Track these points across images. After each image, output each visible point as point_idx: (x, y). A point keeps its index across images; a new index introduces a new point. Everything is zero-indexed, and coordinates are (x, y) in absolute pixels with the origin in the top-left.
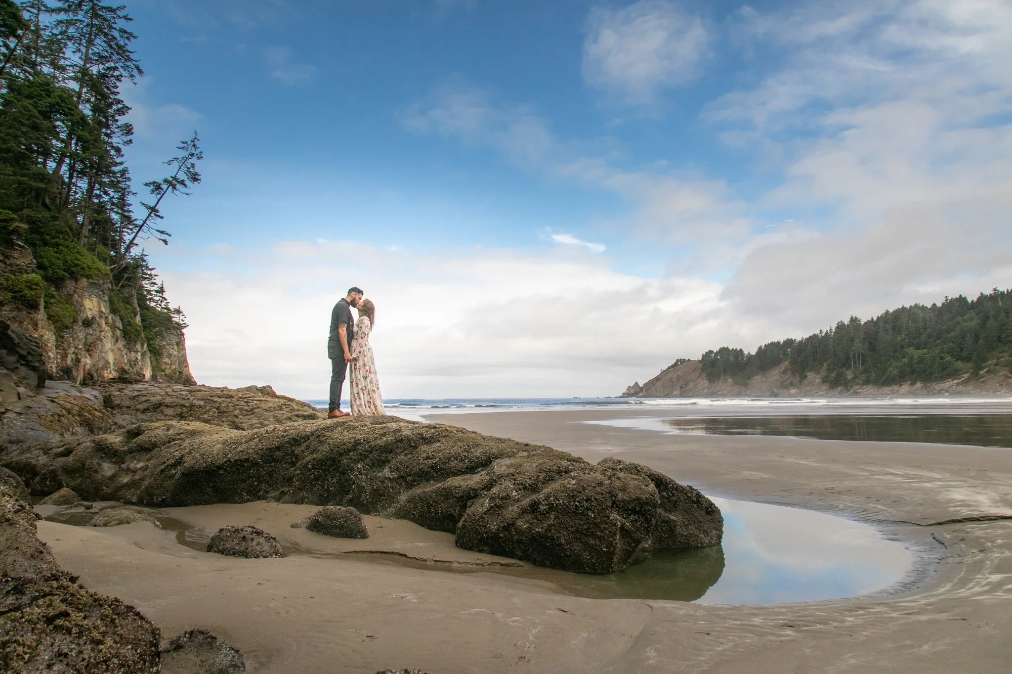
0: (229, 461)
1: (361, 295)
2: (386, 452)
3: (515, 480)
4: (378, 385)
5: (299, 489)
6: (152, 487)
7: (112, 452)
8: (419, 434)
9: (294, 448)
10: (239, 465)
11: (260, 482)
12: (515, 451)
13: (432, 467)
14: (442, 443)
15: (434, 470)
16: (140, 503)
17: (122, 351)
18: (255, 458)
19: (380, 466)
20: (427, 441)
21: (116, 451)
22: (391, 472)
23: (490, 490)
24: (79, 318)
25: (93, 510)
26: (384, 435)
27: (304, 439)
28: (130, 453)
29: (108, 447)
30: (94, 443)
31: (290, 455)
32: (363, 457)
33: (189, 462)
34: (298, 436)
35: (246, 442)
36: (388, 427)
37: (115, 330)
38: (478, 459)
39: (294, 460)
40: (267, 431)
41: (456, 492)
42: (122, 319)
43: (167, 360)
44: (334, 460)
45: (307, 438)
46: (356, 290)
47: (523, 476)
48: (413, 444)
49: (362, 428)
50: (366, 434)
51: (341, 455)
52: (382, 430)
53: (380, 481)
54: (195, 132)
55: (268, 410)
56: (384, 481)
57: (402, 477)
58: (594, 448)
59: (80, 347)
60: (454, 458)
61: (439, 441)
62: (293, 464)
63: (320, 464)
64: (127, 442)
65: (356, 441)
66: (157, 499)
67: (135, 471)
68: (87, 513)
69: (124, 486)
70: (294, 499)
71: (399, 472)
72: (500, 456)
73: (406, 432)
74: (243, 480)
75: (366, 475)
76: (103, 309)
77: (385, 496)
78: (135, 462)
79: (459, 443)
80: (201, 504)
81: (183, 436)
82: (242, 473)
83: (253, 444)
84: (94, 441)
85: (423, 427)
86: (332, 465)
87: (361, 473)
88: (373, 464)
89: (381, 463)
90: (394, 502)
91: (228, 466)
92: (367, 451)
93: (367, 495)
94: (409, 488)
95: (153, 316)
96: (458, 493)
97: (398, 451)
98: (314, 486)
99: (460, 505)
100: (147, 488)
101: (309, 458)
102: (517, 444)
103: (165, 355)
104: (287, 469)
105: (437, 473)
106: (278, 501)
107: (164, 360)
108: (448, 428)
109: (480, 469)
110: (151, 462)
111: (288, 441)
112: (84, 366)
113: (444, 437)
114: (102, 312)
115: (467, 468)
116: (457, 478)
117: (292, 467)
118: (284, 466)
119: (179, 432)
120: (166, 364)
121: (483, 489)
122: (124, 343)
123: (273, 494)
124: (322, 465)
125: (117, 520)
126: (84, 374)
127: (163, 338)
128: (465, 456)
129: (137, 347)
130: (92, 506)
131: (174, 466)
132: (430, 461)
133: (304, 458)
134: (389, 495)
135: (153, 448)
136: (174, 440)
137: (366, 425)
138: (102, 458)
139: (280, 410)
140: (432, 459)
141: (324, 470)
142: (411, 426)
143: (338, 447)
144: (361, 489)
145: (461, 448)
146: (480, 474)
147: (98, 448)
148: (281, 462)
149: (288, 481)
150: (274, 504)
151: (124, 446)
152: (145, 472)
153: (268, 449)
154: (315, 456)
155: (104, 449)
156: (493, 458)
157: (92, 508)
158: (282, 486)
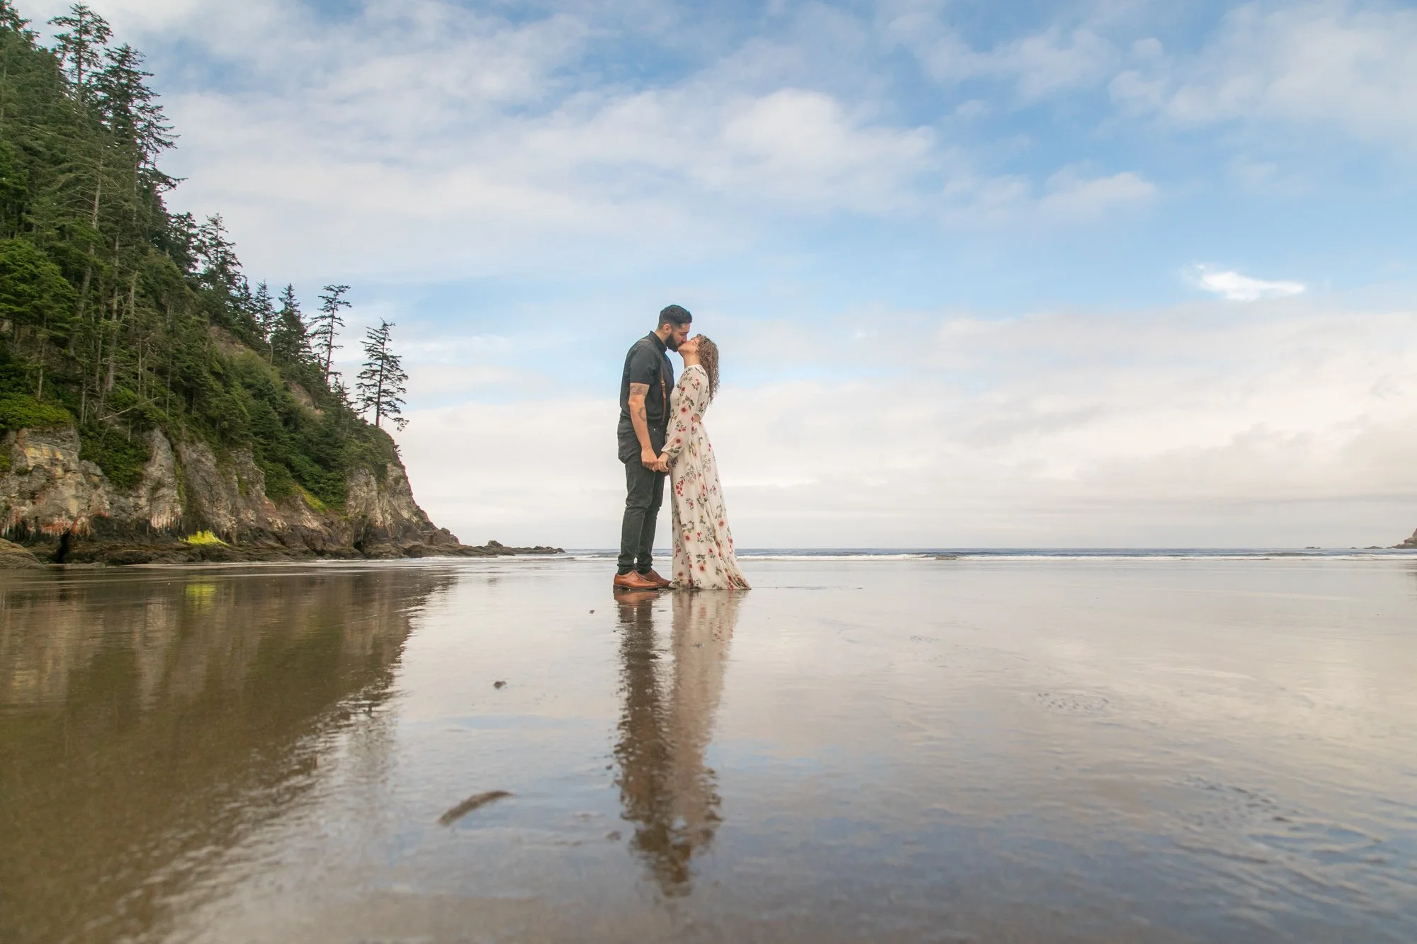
17: (102, 497)
24: (13, 467)
37: (88, 477)
42: (101, 465)
59: (13, 495)
76: (61, 457)
112: (18, 513)
114: (57, 460)
122: (110, 489)
126: (17, 521)
129: (140, 492)
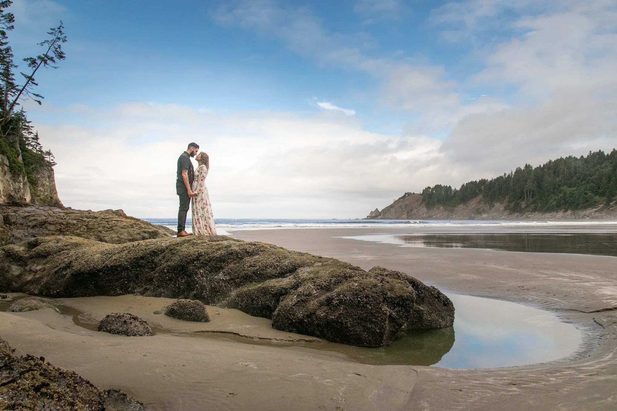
0: (107, 266)
1: (197, 148)
2: (221, 262)
3: (314, 282)
4: (212, 214)
5: (158, 286)
6: (49, 283)
7: (17, 257)
8: (244, 249)
9: (153, 258)
10: (114, 269)
11: (129, 281)
12: (313, 262)
13: (254, 273)
14: (261, 256)
15: (255, 274)
16: (41, 294)
17: (9, 181)
18: (125, 265)
19: (216, 271)
20: (250, 254)
21: (21, 257)
22: (225, 275)
23: (296, 289)
25: (7, 299)
26: (219, 249)
27: (161, 251)
28: (31, 259)
29: (15, 254)
30: (4, 251)
31: (150, 263)
32: (204, 265)
33: (76, 266)
34: (156, 250)
35: (118, 253)
36: (221, 244)
37: (4, 167)
38: (287, 267)
39: (154, 266)
40: (133, 245)
41: (272, 290)
42: (8, 158)
43: (41, 188)
44: (183, 267)
45: (163, 251)
46: (193, 146)
47: (320, 280)
48: (240, 256)
49: (202, 244)
50: (206, 249)
51: (188, 263)
52: (217, 246)
53: (216, 282)
54: (61, 22)
55: (123, 228)
56: (219, 282)
57: (232, 279)
58: (354, 256)
60: (270, 266)
61: (258, 254)
62: (153, 269)
63: (173, 269)
64: (28, 250)
65: (199, 253)
66: (53, 292)
67: (36, 272)
68: (4, 301)
69: (29, 282)
70: (154, 294)
71: (230, 276)
72: (302, 265)
73: (235, 248)
74: (116, 279)
75: (206, 277)
77: (220, 293)
78: (35, 265)
79: (272, 256)
80: (86, 296)
81: (69, 247)
82: (116, 275)
83: (123, 254)
84: (4, 250)
85: (247, 244)
86: (182, 270)
87: (202, 276)
88: (212, 270)
89: (217, 269)
90: (227, 297)
91: (105, 270)
92: (207, 261)
93: (207, 291)
94: (237, 287)
95: (30, 156)
96: (273, 291)
97: (229, 261)
98: (169, 285)
99: (275, 299)
100: (45, 284)
101: (165, 265)
102: (314, 256)
103: (40, 185)
104: (148, 272)
105: (257, 276)
106: (143, 295)
107: (39, 189)
108: (264, 245)
109: (288, 274)
110: (47, 265)
111: (149, 253)
113: (262, 251)
115: (279, 273)
116: (272, 280)
117: (152, 271)
118: (146, 270)
119: (66, 244)
120: (41, 191)
121: (291, 289)
122: (10, 175)
123: (139, 290)
124: (175, 270)
125: (29, 307)
127: (38, 173)
128: (277, 265)
129: (20, 179)
130: (6, 296)
131: (65, 268)
132: (252, 268)
133: (161, 265)
134: (222, 292)
135: (48, 256)
136: (63, 250)
137: (205, 242)
138: (11, 262)
139: (132, 227)
140: (254, 267)
141: (176, 274)
142: (238, 243)
143: (186, 258)
144: (203, 287)
145: (274, 259)
146: (288, 278)
147: (7, 255)
148: (144, 268)
149: (150, 280)
150: (140, 297)
151: (26, 253)
152: (44, 273)
153: (135, 258)
154: (169, 264)
155: (12, 255)
156: (298, 267)
157: (6, 298)
158: (145, 284)
